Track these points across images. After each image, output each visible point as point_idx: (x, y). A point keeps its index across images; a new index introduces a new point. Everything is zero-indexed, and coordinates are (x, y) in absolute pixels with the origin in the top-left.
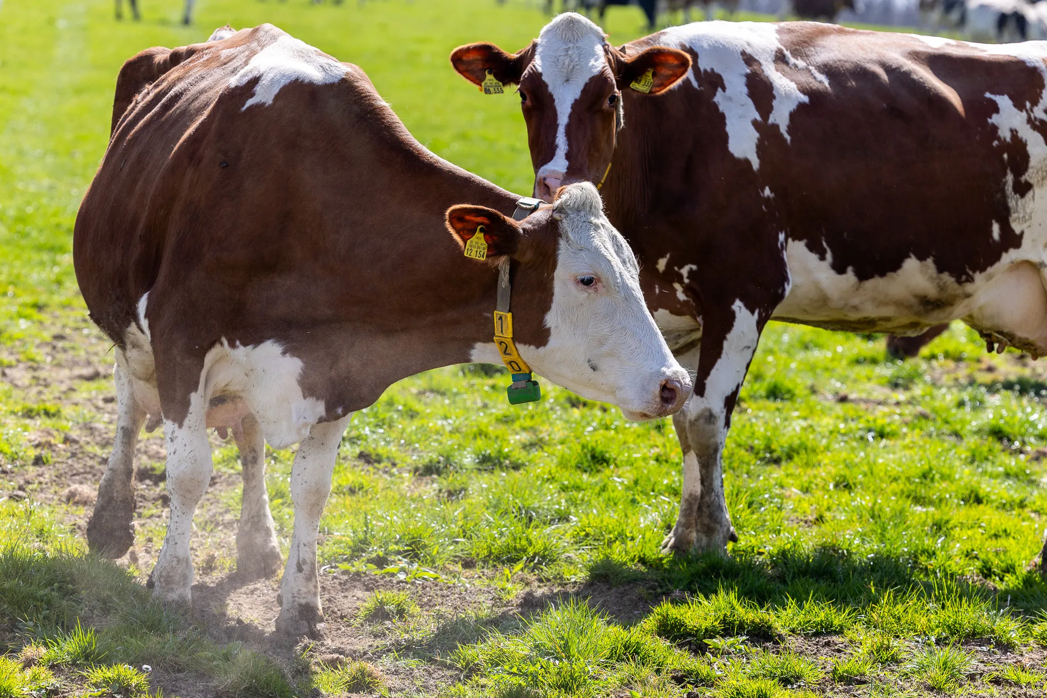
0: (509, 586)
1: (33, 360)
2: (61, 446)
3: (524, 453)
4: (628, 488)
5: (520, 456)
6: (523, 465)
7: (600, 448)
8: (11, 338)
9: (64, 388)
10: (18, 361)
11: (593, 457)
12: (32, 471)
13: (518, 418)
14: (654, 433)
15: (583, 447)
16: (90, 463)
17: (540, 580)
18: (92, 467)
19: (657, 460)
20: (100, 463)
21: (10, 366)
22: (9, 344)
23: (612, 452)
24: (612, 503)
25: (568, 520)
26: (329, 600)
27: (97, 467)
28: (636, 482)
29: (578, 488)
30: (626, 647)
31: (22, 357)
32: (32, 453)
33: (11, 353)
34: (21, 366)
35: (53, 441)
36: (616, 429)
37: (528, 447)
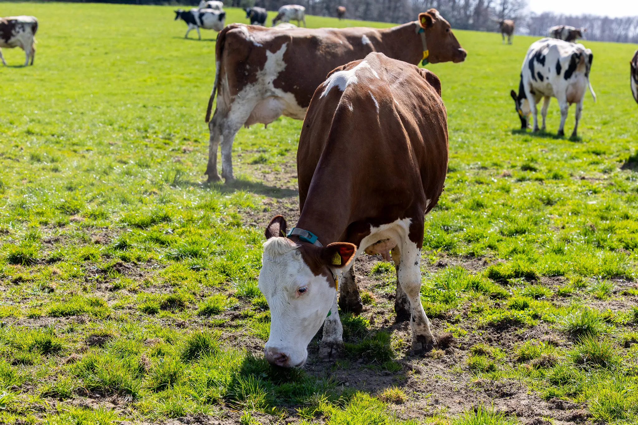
0: (434, 258)
1: (277, 171)
2: (275, 204)
3: (452, 203)
4: (489, 217)
5: (450, 204)
6: (450, 208)
7: (480, 201)
8: (271, 163)
9: (286, 181)
10: (272, 171)
11: (478, 204)
12: (261, 214)
13: (453, 189)
14: (505, 193)
15: (474, 201)
16: (285, 211)
17: (448, 255)
18: (285, 212)
19: (503, 205)
20: (289, 211)
21: (268, 173)
22: (270, 165)
23: (485, 202)
24: (480, 223)
25: (462, 230)
26: (362, 265)
27: (287, 212)
28: (492, 214)
29: (468, 217)
30: (473, 284)
31: (273, 170)
32: (264, 207)
33: (270, 168)
34: (273, 173)
35: (272, 202)
36: (491, 193)
37: (454, 201)
